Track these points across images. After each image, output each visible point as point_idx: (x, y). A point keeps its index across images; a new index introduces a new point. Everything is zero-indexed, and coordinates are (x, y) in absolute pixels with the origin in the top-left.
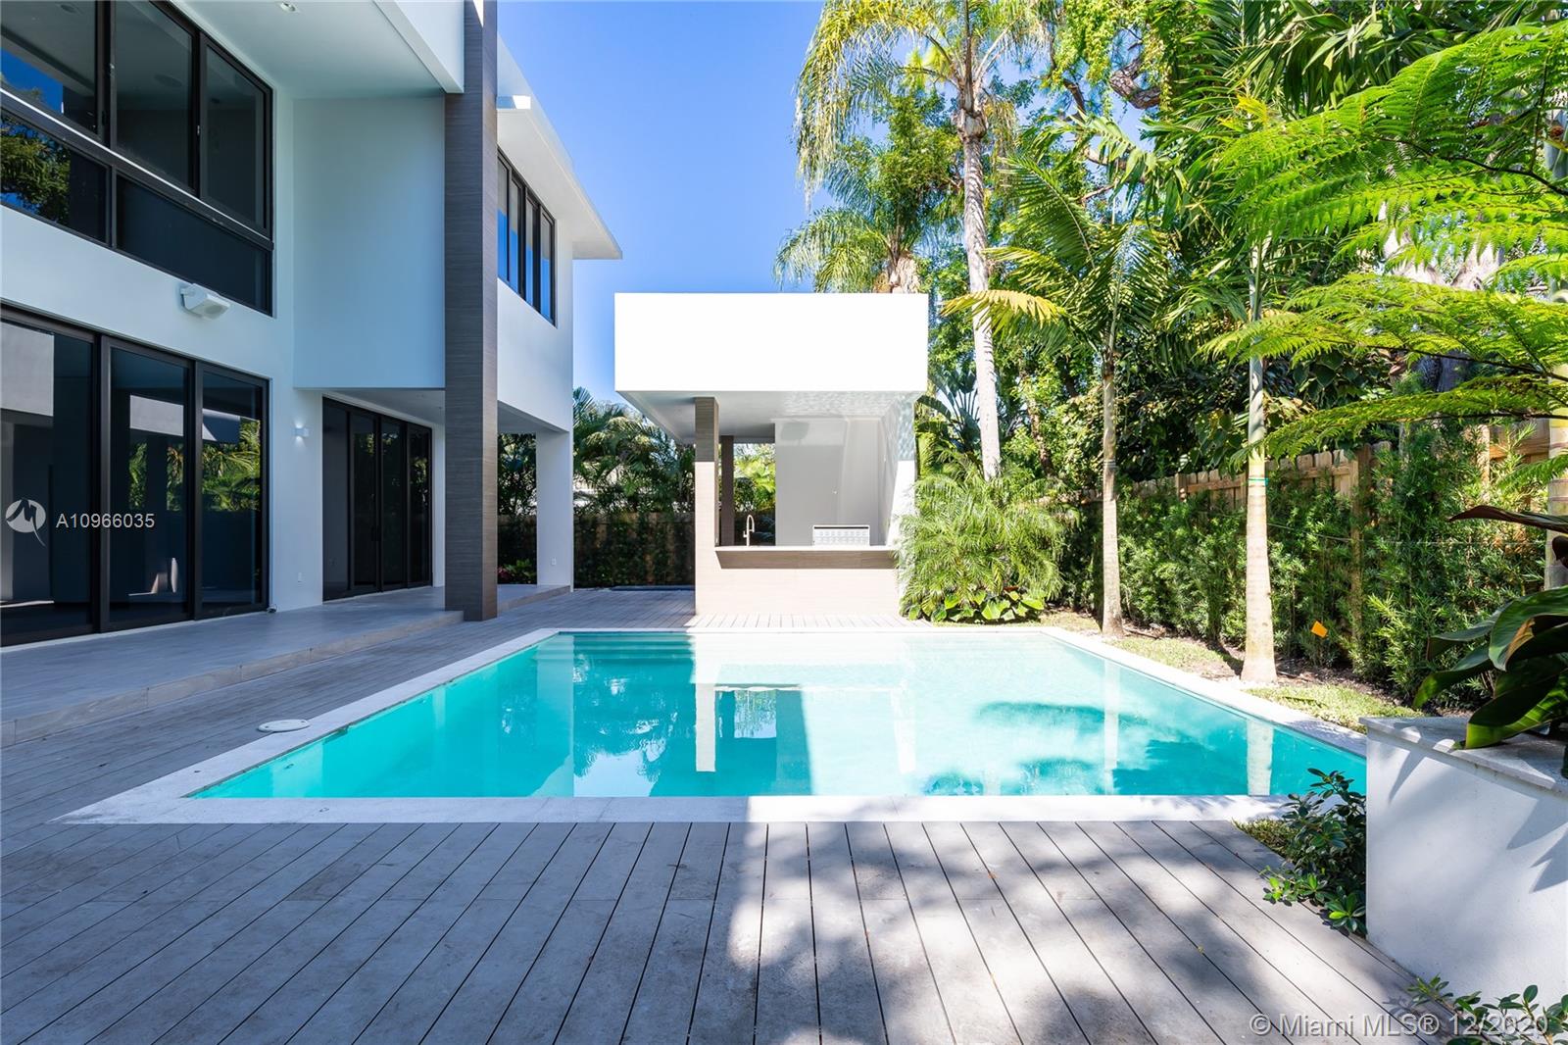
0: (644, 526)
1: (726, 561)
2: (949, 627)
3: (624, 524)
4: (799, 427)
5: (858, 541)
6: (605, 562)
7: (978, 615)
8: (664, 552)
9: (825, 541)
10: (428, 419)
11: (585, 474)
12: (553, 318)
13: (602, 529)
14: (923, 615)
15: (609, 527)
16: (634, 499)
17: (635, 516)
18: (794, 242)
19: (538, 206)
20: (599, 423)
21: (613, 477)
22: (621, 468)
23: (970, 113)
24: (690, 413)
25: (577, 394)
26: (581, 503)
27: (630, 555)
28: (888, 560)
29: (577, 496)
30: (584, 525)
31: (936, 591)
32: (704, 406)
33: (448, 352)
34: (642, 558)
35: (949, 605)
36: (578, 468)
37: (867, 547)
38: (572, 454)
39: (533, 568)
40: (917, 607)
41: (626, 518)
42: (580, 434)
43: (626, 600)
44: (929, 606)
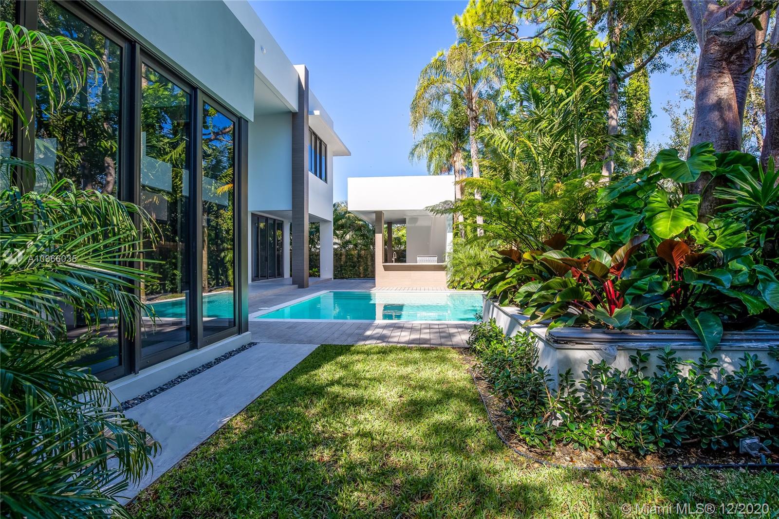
0: (359, 256)
1: (386, 269)
2: (462, 291)
3: (352, 255)
4: (414, 219)
5: (433, 261)
6: (345, 270)
7: (472, 287)
8: (367, 265)
9: (421, 261)
10: (282, 217)
11: (337, 235)
12: (326, 181)
13: (343, 257)
14: (454, 287)
15: (346, 256)
16: (356, 245)
17: (356, 252)
18: (417, 146)
19: (321, 141)
20: (342, 217)
21: (348, 237)
22: (351, 233)
23: (472, 110)
24: (374, 216)
25: (334, 205)
26: (336, 247)
27: (354, 267)
28: (442, 268)
29: (335, 244)
30: (337, 255)
31: (458, 279)
32: (379, 214)
33: (293, 198)
34: (359, 268)
35: (462, 284)
36: (335, 234)
37: (436, 264)
38: (333, 228)
39: (319, 271)
40: (452, 285)
41: (353, 253)
42: (336, 220)
43: (352, 283)
44: (456, 284)
